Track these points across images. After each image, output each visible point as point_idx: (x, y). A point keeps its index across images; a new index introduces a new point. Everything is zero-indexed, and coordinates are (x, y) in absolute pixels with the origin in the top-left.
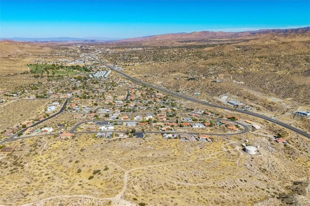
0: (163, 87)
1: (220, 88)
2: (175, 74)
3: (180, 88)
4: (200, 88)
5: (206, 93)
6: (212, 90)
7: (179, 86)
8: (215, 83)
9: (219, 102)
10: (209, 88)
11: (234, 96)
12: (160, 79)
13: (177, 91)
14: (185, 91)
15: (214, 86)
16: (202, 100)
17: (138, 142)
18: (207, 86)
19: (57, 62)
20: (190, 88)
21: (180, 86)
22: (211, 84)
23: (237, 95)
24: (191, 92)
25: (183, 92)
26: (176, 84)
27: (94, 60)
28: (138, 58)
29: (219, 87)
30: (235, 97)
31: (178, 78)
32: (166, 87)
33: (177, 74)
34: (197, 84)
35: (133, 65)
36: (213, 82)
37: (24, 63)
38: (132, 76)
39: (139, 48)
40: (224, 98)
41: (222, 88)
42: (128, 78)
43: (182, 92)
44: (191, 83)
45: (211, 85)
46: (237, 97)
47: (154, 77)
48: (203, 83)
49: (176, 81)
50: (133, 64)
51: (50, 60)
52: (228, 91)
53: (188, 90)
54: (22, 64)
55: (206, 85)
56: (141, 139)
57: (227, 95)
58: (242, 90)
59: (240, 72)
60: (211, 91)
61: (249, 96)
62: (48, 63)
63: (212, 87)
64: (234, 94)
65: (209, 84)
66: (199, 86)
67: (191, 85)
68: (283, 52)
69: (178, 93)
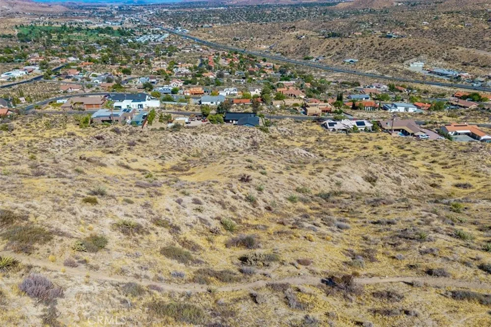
0: (273, 54)
1: (402, 47)
2: (295, 32)
3: (311, 52)
4: (355, 51)
5: (372, 60)
6: (382, 53)
7: (309, 49)
8: (388, 40)
9: (408, 73)
10: (376, 49)
11: (438, 62)
12: (265, 42)
13: (306, 59)
14: (324, 57)
15: (387, 44)
16: (367, 72)
17: (243, 137)
18: (371, 45)
19: (71, 24)
20: (333, 52)
21: (311, 50)
22: (380, 42)
23: (445, 60)
24: (338, 59)
25: (320, 60)
26: (299, 47)
27: (139, 22)
28: (218, 18)
29: (400, 46)
30: (441, 63)
31: (304, 37)
32: (280, 54)
33: (298, 32)
34: (347, 44)
35: (210, 27)
36: (383, 39)
37: (10, 24)
38: (209, 40)
39: (220, 7)
40: (416, 65)
41: (408, 47)
42: (201, 43)
43: (317, 59)
44: (334, 41)
45: (380, 44)
46: (445, 64)
47: (252, 40)
48: (360, 41)
49: (299, 42)
50: (211, 25)
51: (59, 21)
52: (421, 51)
53: (329, 55)
54: (7, 26)
55: (369, 44)
56: (256, 130)
57: (421, 61)
58: (454, 50)
59: (426, 28)
60: (382, 55)
61: (476, 60)
62: (55, 25)
63: (382, 47)
64: (436, 58)
65: (374, 42)
66: (353, 46)
67: (334, 46)
68: (487, 5)
69: (309, 62)
